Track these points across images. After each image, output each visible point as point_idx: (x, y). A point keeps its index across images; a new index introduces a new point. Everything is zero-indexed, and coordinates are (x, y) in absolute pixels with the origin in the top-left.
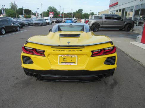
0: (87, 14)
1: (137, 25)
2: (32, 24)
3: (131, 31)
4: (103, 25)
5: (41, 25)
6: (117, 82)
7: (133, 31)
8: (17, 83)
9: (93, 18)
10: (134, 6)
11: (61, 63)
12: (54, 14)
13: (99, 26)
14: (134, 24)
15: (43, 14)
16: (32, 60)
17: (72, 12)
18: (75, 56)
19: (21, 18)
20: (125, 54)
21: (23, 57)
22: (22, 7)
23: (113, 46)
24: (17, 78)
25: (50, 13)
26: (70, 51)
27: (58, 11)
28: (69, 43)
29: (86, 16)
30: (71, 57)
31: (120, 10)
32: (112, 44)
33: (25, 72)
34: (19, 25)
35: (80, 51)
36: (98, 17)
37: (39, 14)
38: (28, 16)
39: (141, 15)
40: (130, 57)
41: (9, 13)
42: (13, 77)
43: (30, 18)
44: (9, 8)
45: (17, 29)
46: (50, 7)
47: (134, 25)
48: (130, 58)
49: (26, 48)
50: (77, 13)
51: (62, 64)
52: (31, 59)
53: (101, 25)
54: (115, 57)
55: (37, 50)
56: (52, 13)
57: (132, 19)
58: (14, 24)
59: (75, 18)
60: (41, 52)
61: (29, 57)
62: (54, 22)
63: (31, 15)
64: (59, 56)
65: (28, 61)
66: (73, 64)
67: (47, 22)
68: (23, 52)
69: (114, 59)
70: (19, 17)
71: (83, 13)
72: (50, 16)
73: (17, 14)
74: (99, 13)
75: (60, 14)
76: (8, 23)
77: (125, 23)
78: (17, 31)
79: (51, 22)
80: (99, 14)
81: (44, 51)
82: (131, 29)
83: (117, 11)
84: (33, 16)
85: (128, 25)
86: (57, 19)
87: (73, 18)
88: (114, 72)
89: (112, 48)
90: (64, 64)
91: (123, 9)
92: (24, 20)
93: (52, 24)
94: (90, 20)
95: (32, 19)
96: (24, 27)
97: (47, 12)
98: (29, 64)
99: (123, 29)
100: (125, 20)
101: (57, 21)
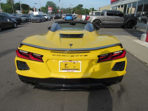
0: (88, 10)
1: (139, 22)
2: (30, 20)
3: (134, 28)
4: (105, 22)
5: (39, 21)
6: (125, 88)
7: (136, 28)
8: (11, 91)
9: (94, 14)
10: (137, 2)
11: (63, 69)
12: (53, 9)
13: (101, 23)
14: (136, 21)
15: (41, 10)
16: (28, 66)
17: (72, 7)
18: (79, 62)
19: (19, 14)
20: (130, 55)
21: (17, 62)
22: (19, 2)
23: (123, 49)
24: (12, 84)
25: (49, 8)
26: (73, 56)
27: (57, 7)
28: (71, 45)
29: (87, 12)
30: (74, 63)
31: (122, 6)
32: (122, 47)
33: (21, 79)
34: (16, 21)
35: (84, 56)
36: (99, 13)
37: (38, 9)
38: (26, 11)
39: (144, 11)
40: (136, 58)
41: (5, 8)
42: (8, 82)
43: (28, 13)
44: (5, 3)
45: (14, 26)
46: (48, 2)
47: (137, 23)
48: (136, 60)
49: (20, 51)
50: (77, 9)
51: (64, 71)
52: (26, 64)
53: (103, 21)
54: (124, 62)
55: (34, 54)
56: (50, 9)
57: (135, 16)
58: (10, 20)
59: (74, 14)
60: (39, 56)
61: (25, 63)
62: (53, 18)
63: (29, 10)
64: (60, 61)
65: (23, 67)
66: (77, 71)
67: (45, 18)
68: (17, 56)
69: (123, 64)
70: (16, 13)
71: (83, 8)
72: (49, 12)
73: (15, 9)
74: (99, 8)
75: (59, 10)
76: (4, 19)
77: (128, 20)
78: (14, 28)
79: (49, 18)
80: (99, 10)
81: (42, 56)
82: (134, 26)
83: (119, 7)
84: (31, 12)
85: (131, 22)
86: (56, 15)
87: (73, 13)
88: (122, 79)
89: (121, 51)
90: (66, 71)
91: (126, 5)
92: (21, 15)
93: (51, 20)
94: (91, 17)
95: (29, 15)
96: (21, 23)
97: (46, 7)
98: (24, 70)
99: (126, 26)
100: (128, 17)
101: (56, 17)
